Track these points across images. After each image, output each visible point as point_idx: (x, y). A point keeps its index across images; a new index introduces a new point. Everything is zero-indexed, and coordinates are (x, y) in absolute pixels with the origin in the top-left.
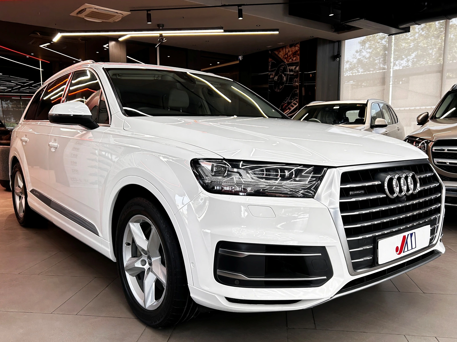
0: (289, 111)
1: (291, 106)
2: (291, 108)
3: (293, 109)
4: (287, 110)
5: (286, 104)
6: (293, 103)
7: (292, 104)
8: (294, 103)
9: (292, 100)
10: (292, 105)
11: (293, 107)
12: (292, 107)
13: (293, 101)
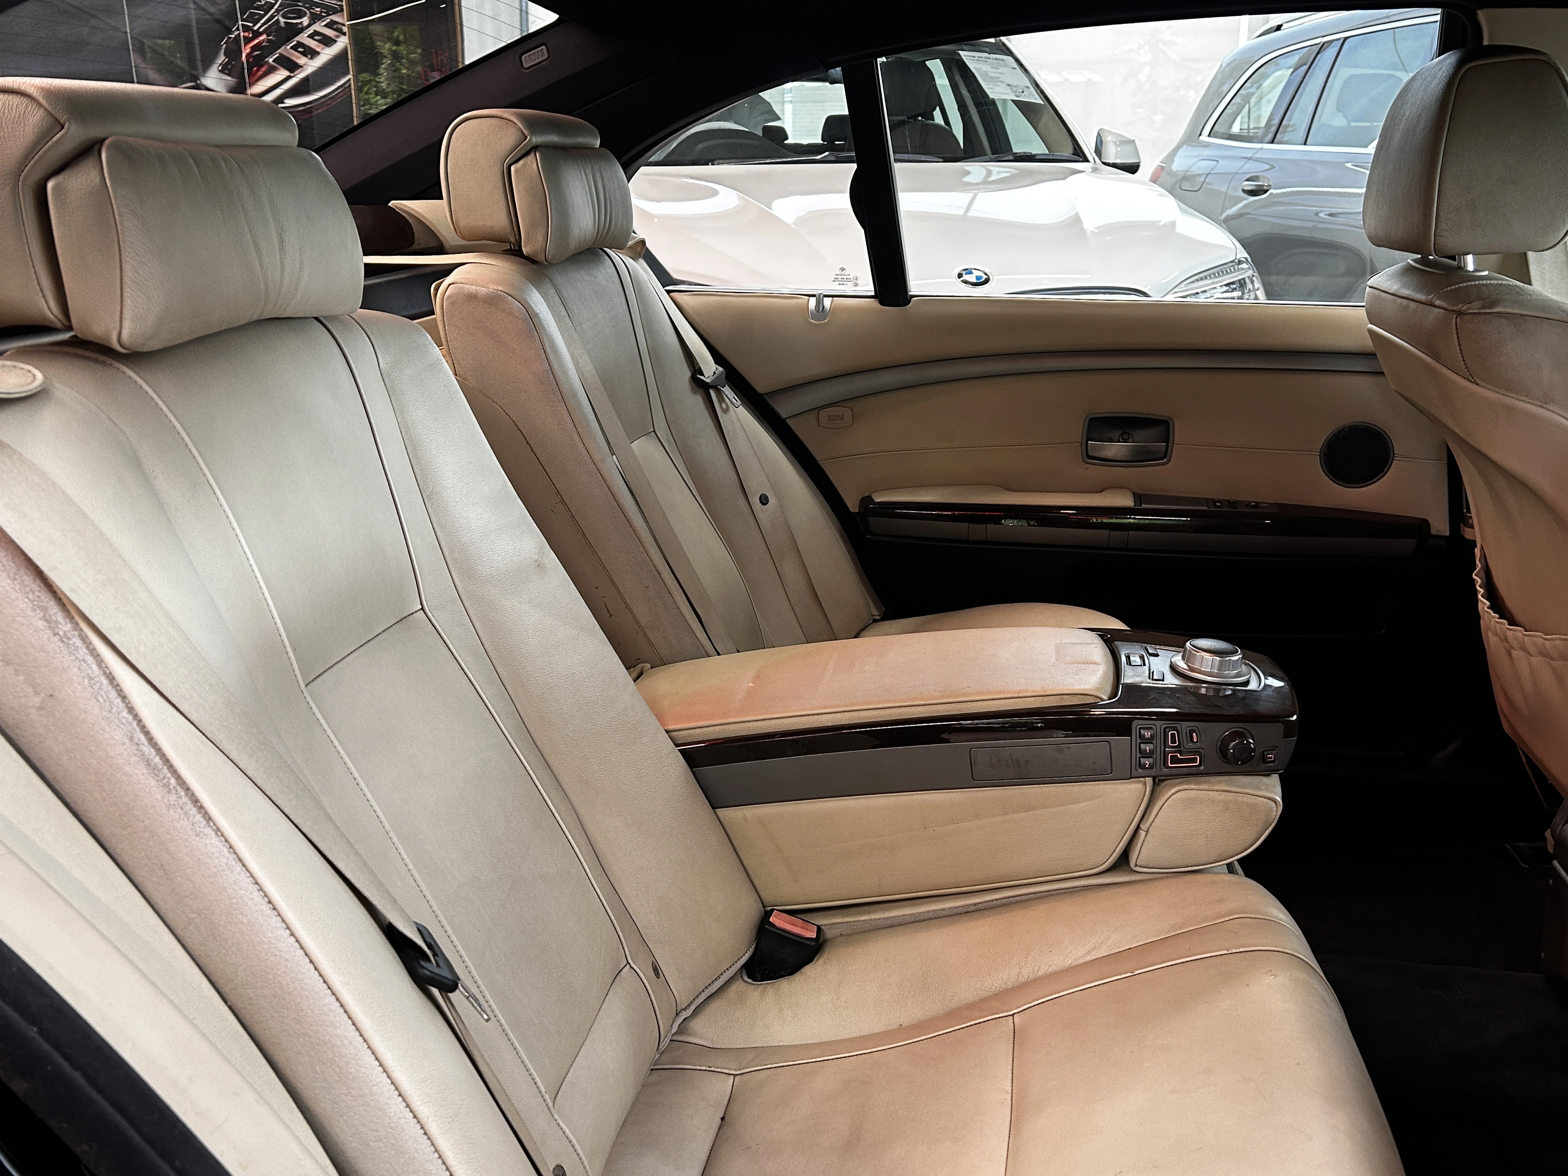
0: (289, 78)
1: (294, 48)
2: (302, 60)
3: (310, 66)
4: (271, 70)
5: (257, 34)
6: (310, 31)
7: (303, 38)
8: (316, 33)
9: (301, 15)
10: (300, 44)
11: (311, 53)
12: (304, 54)
13: (305, 21)
